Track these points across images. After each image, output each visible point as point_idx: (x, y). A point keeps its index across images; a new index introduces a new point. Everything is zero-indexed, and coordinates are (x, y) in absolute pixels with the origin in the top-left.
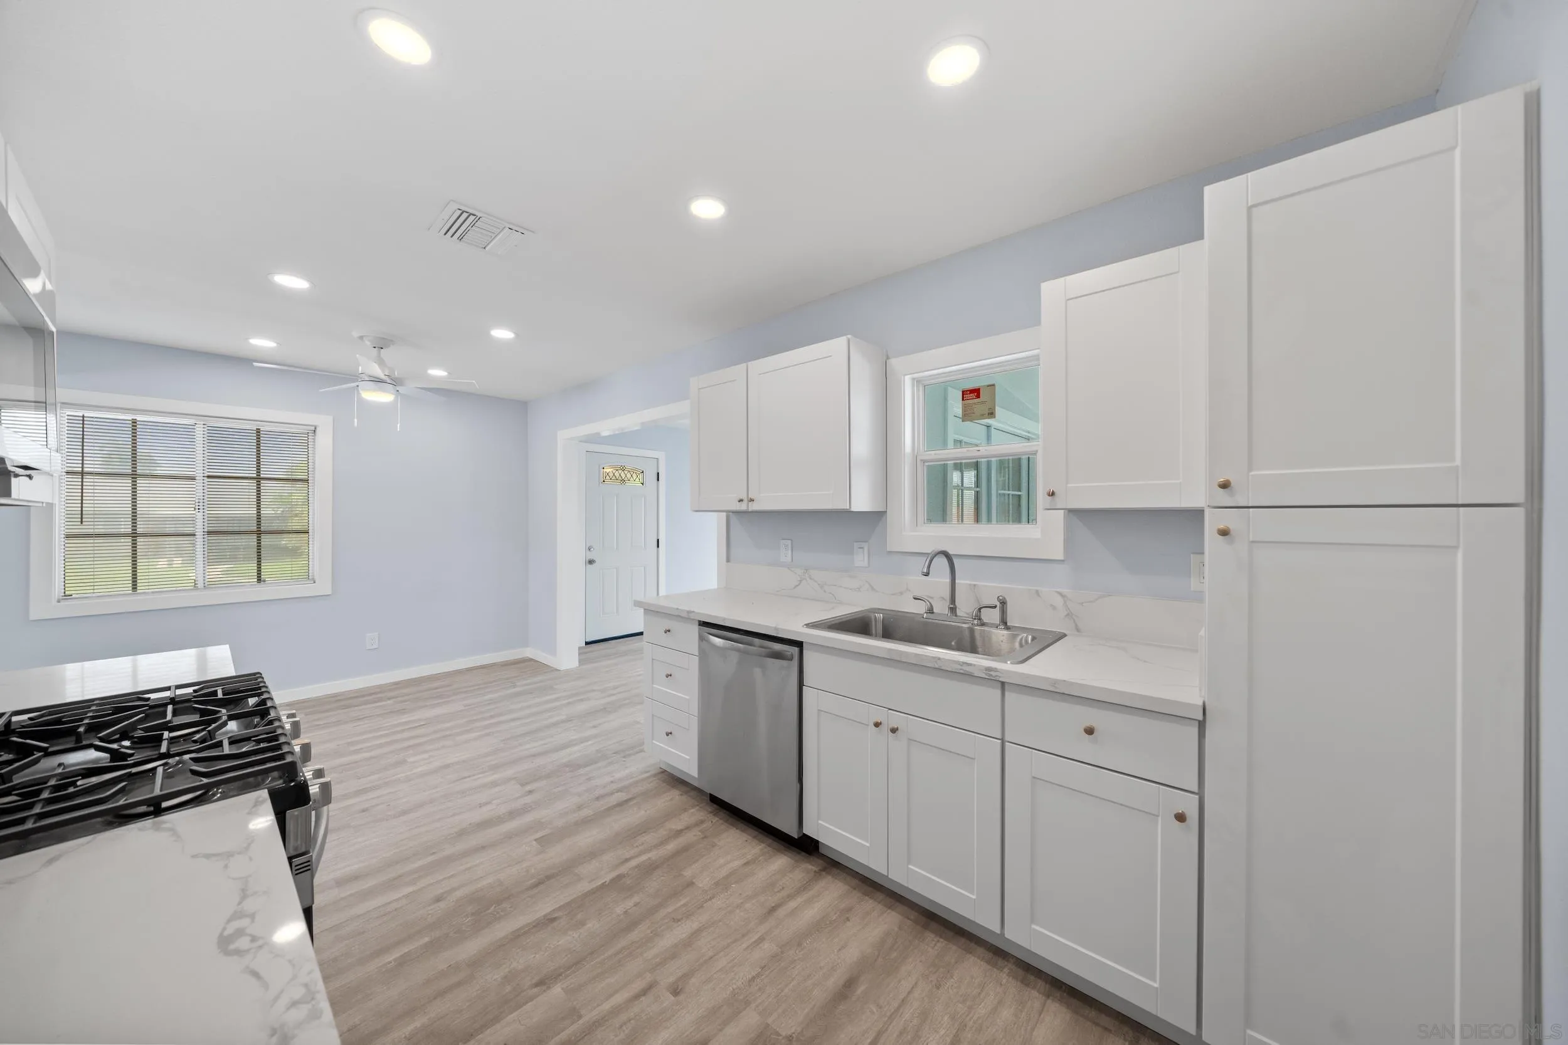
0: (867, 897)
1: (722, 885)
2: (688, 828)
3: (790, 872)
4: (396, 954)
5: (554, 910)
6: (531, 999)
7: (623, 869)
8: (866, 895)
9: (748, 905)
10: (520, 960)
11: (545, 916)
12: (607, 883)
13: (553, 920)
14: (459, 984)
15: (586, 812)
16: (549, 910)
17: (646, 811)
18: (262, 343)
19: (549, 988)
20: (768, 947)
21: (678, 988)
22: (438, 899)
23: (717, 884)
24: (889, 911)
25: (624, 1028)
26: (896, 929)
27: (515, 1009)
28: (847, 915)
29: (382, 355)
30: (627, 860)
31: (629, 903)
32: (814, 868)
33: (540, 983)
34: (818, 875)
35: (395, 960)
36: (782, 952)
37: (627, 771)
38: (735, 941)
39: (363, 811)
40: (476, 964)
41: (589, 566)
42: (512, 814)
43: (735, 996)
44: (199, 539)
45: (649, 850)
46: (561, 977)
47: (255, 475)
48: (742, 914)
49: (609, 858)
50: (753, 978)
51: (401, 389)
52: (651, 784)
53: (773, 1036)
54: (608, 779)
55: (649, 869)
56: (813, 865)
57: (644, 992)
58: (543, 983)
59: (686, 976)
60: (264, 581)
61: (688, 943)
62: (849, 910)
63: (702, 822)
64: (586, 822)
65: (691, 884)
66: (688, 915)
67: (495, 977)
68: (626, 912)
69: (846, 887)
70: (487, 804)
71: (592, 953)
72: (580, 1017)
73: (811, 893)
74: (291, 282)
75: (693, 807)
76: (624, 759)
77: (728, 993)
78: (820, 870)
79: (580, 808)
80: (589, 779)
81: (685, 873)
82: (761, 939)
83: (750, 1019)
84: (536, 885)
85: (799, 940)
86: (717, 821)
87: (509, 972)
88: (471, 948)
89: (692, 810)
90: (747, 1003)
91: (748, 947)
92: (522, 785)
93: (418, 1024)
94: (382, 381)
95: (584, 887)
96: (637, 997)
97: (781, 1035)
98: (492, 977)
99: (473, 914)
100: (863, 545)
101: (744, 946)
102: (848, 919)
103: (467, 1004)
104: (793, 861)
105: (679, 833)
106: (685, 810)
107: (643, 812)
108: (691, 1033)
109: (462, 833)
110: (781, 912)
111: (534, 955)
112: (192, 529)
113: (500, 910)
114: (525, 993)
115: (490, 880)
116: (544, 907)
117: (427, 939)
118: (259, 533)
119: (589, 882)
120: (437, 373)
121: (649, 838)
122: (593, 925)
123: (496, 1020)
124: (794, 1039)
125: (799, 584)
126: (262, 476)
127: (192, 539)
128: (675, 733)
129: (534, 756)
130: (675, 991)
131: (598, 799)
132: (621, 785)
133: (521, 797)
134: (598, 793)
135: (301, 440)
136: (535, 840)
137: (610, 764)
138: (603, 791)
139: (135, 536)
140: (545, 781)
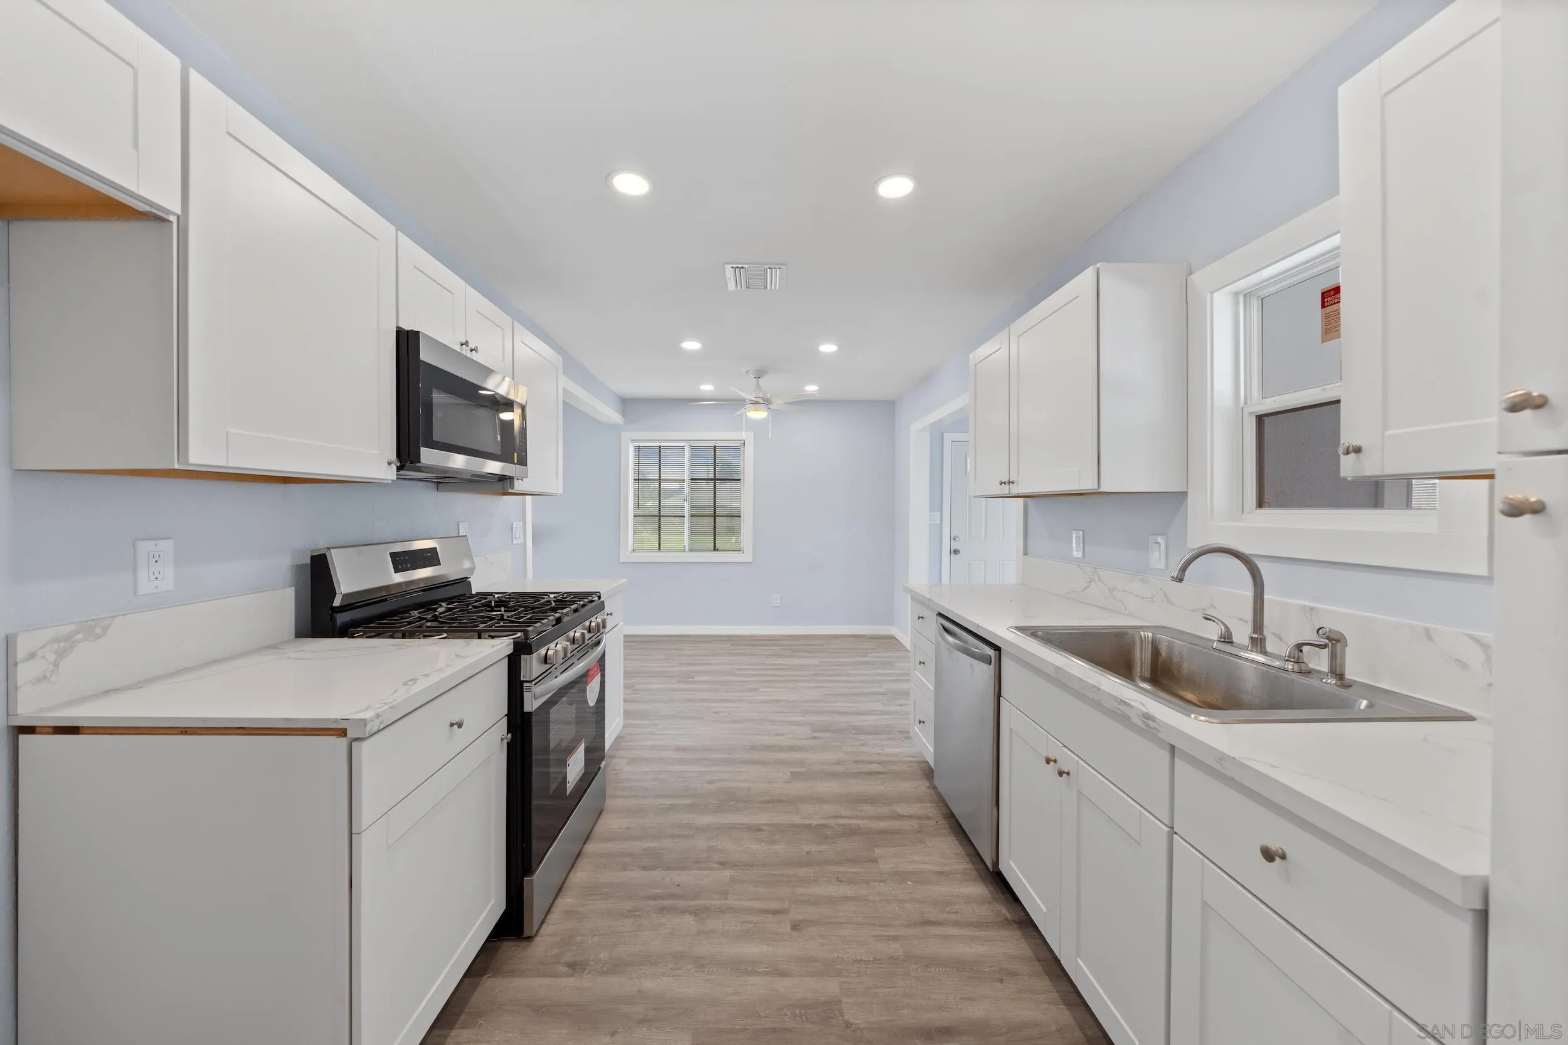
0: (1047, 977)
1: (901, 876)
2: (910, 817)
3: (977, 903)
4: (668, 802)
5: (765, 824)
6: (710, 869)
7: (831, 822)
8: (1047, 975)
9: (909, 906)
10: (722, 843)
11: (757, 825)
13: (760, 830)
14: (683, 837)
15: (840, 768)
16: (762, 822)
17: (886, 787)
18: (707, 388)
19: (724, 869)
20: (895, 948)
21: (799, 925)
22: (711, 782)
23: (896, 873)
24: (1063, 1007)
25: (744, 925)
26: (1053, 1028)
27: (698, 869)
28: (1004, 978)
29: (760, 384)
30: (841, 817)
31: (814, 848)
32: (1008, 916)
34: (1006, 923)
35: (668, 805)
36: (904, 961)
37: (898, 750)
38: (873, 924)
39: (716, 713)
40: (701, 830)
41: (953, 555)
42: (792, 748)
43: (834, 962)
44: (686, 520)
45: (863, 818)
46: (736, 868)
47: (713, 477)
48: (897, 908)
49: (829, 809)
50: (860, 961)
51: (771, 407)
52: (909, 769)
53: (837, 1012)
54: (878, 750)
55: (850, 832)
56: (1009, 911)
57: (775, 912)
58: (723, 864)
59: (812, 923)
60: (718, 549)
61: (832, 901)
62: (1013, 974)
63: (928, 818)
64: (834, 775)
65: (874, 861)
66: (852, 882)
67: (703, 845)
68: (808, 853)
69: (1029, 953)
71: (764, 865)
72: (726, 899)
73: (982, 934)
74: (692, 345)
75: (931, 802)
76: (903, 739)
77: (832, 956)
78: (1014, 921)
79: (839, 763)
80: (863, 745)
81: (877, 850)
82: (895, 938)
83: (831, 987)
84: (768, 802)
85: (930, 962)
86: (943, 824)
87: (713, 846)
88: (705, 820)
89: (929, 805)
90: (839, 974)
91: (879, 936)
92: (814, 731)
93: (653, 845)
94: (758, 403)
95: (797, 820)
96: (768, 912)
97: (843, 1017)
98: (701, 843)
99: (722, 800)
100: (1160, 539)
101: (876, 933)
102: (1001, 981)
103: (680, 851)
104: (989, 896)
105: (900, 817)
106: (921, 801)
107: (883, 787)
108: (781, 961)
109: (753, 748)
110: (935, 930)
111: (731, 845)
112: (682, 513)
113: (736, 807)
114: (710, 864)
116: (760, 819)
117: (688, 802)
118: (715, 516)
120: (812, 388)
121: (868, 809)
122: (780, 848)
123: (684, 869)
124: (852, 1028)
125: (1088, 587)
126: (715, 479)
127: (682, 519)
128: (925, 723)
129: (838, 713)
130: (795, 927)
131: (857, 762)
132: (884, 758)
133: (806, 739)
134: (861, 758)
135: (737, 451)
136: (791, 772)
137: (890, 739)
138: (865, 758)
139: (660, 516)
140: (830, 734)
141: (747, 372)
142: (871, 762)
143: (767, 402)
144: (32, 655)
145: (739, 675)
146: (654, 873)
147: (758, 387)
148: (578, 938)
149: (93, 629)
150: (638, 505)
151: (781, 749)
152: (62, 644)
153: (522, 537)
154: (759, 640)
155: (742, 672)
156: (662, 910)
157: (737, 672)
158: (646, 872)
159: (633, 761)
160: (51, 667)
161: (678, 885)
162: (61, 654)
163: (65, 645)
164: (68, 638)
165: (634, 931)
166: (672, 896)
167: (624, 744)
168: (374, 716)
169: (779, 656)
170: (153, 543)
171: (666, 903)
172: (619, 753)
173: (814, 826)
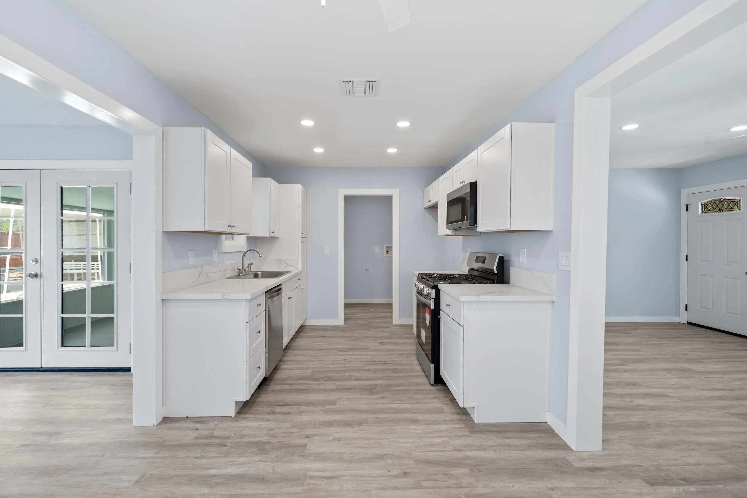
11: (356, 381)
49: (322, 388)
58: (369, 370)
99: (375, 389)
100: (216, 250)
109: (360, 423)
130: (346, 360)
151: (339, 424)
173: (331, 381)
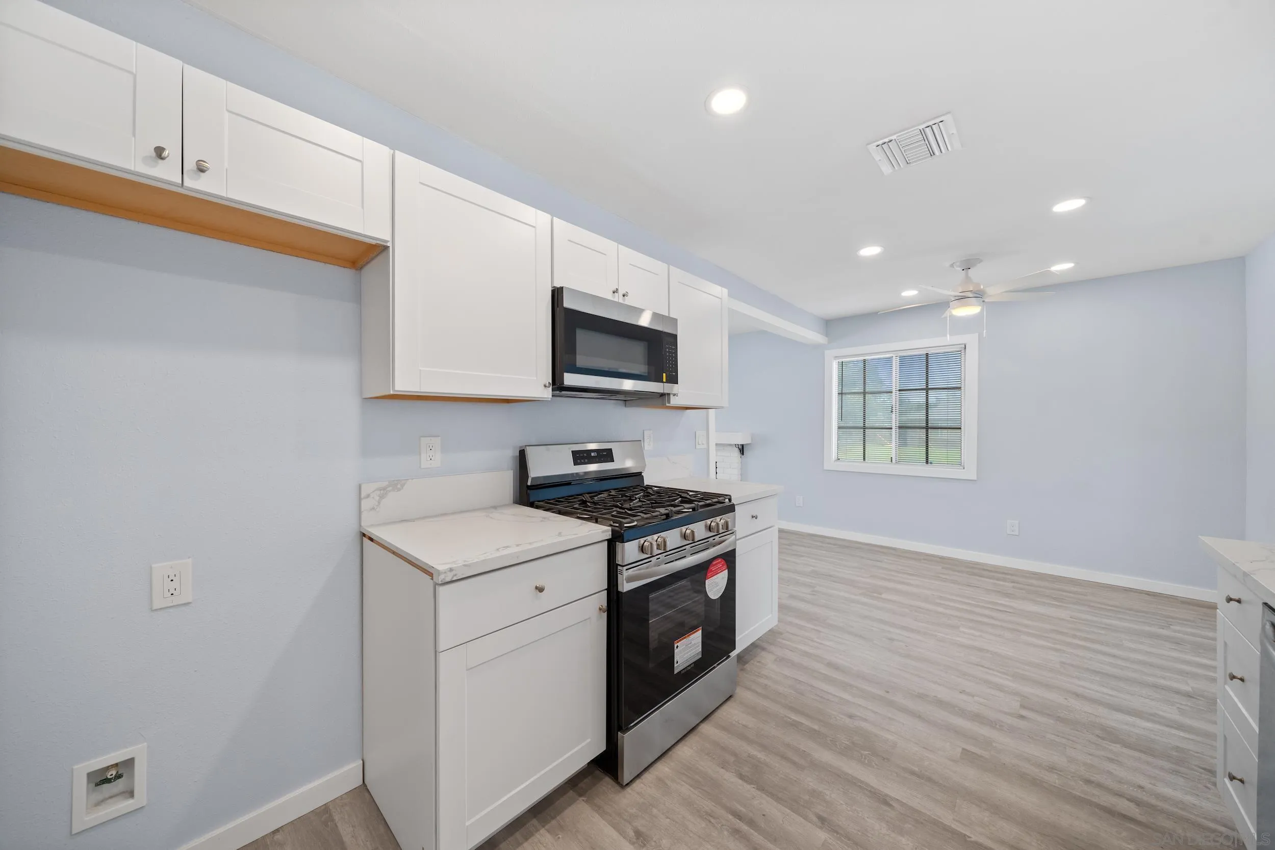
5: (898, 800)
6: (806, 818)
10: (833, 794)
11: (887, 795)
12: (969, 839)
13: (887, 804)
14: (794, 763)
15: (1053, 779)
16: (893, 794)
18: (910, 294)
19: (821, 828)
22: (851, 716)
27: (793, 811)
29: (970, 275)
33: (822, 819)
35: (794, 720)
39: (890, 639)
40: (815, 765)
42: (977, 718)
44: (894, 430)
46: (835, 834)
47: (925, 387)
54: (1141, 780)
58: (823, 822)
60: (930, 463)
67: (811, 784)
70: (969, 694)
74: (870, 251)
79: (1052, 769)
80: (1112, 760)
84: (913, 773)
87: (821, 792)
92: (1023, 707)
93: (760, 755)
94: (967, 298)
95: (947, 818)
98: (810, 781)
99: (853, 743)
103: (783, 776)
109: (922, 697)
111: (843, 803)
112: (890, 424)
113: (868, 758)
114: (808, 811)
115: (891, 737)
116: (894, 790)
117: (816, 727)
118: (927, 428)
119: (954, 819)
123: (778, 800)
126: (929, 387)
127: (890, 431)
128: (1246, 784)
129: (1077, 695)
131: (1088, 782)
132: (1145, 798)
133: (1006, 713)
134: (1096, 778)
135: (956, 356)
136: (963, 749)
137: (1176, 772)
138: (1109, 783)
139: (864, 428)
140: (1052, 721)
141: (952, 266)
142: (1120, 795)
143: (979, 295)
144: (368, 496)
145: (939, 605)
146: (748, 787)
147: (968, 279)
148: (655, 811)
149: (396, 485)
150: (841, 416)
152: (382, 492)
153: (705, 442)
154: (984, 570)
155: (942, 602)
156: (736, 832)
157: (938, 601)
158: (740, 781)
159: (781, 660)
160: (377, 504)
161: (764, 815)
162: (382, 497)
163: (383, 492)
164: (384, 489)
165: (699, 837)
166: (751, 823)
167: (779, 640)
168: (447, 569)
169: (1007, 595)
170: (429, 438)
171: (745, 828)
172: (772, 648)
173: (971, 842)
